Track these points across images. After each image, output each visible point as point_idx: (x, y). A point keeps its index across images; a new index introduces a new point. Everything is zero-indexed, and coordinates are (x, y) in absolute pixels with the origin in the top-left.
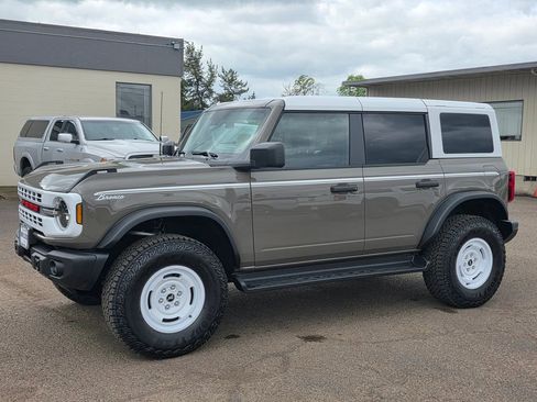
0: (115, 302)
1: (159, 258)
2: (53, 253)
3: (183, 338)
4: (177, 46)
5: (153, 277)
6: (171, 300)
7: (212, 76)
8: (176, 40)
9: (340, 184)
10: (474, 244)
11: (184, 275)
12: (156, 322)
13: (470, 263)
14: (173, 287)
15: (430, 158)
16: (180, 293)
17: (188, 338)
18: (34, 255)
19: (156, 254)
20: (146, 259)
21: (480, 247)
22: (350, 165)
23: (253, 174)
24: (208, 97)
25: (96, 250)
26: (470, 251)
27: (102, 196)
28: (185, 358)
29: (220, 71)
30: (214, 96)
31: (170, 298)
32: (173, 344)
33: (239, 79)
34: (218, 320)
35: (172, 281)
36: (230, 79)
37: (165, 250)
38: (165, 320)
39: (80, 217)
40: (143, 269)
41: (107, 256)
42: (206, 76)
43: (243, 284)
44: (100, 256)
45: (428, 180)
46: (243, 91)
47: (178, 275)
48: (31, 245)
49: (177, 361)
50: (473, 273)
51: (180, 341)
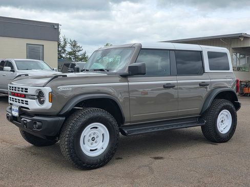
0: (69, 141)
1: (89, 119)
2: (35, 118)
3: (100, 159)
4: (56, 27)
5: (86, 129)
6: (93, 140)
7: (65, 43)
8: (55, 24)
9: (167, 84)
10: (224, 113)
11: (100, 128)
12: (87, 151)
13: (222, 121)
14: (94, 133)
15: (204, 72)
16: (97, 137)
17: (102, 159)
18: (23, 119)
19: (87, 117)
20: (83, 120)
21: (227, 114)
22: (171, 75)
23: (129, 79)
24: (63, 53)
25: (58, 115)
26: (222, 116)
27: (61, 88)
28: (101, 169)
29: (69, 41)
30: (66, 52)
31: (93, 139)
32: (95, 162)
33: (78, 45)
34: (115, 150)
35: (94, 130)
36: (74, 44)
37: (92, 115)
38: (91, 150)
39: (50, 99)
40: (82, 124)
41: (64, 118)
42: (62, 43)
43: (126, 132)
44: (61, 118)
45: (204, 82)
46: (80, 50)
47: (96, 128)
48: (20, 115)
49: (98, 170)
50: (224, 126)
51: (99, 161)
